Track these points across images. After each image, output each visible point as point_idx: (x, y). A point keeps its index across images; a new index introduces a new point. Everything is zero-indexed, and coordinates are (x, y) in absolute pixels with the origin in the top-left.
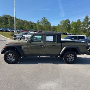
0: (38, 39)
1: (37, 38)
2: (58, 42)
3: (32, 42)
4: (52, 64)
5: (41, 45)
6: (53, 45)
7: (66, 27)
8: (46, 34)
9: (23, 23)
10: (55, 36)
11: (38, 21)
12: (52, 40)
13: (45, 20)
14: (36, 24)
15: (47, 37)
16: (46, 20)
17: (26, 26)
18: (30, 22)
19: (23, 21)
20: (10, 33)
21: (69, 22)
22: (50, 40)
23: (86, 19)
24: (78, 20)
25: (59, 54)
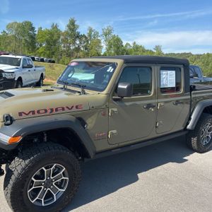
7: (26, 40)
10: (180, 69)
12: (175, 85)
21: (33, 29)
22: (169, 86)
23: (72, 27)
24: (53, 27)
25: (185, 129)
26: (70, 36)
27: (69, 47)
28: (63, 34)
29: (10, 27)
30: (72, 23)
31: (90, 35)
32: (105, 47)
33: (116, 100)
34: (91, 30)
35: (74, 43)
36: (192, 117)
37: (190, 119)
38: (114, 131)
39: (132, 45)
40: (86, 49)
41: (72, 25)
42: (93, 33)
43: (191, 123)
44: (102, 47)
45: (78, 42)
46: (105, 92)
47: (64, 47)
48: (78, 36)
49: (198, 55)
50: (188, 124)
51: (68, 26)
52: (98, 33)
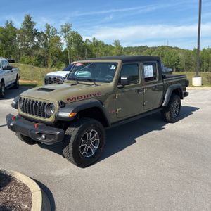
5: (138, 91)
12: (152, 75)
15: (144, 67)
23: (28, 24)
25: (161, 106)
26: (28, 33)
27: (27, 45)
28: (19, 32)
30: (28, 20)
31: (48, 32)
32: (65, 43)
33: (119, 88)
34: (48, 27)
35: (32, 41)
36: (166, 97)
37: (164, 99)
38: (120, 109)
39: (92, 41)
40: (46, 46)
41: (29, 22)
42: (51, 30)
43: (165, 101)
44: (63, 44)
45: (36, 40)
46: (113, 83)
47: (22, 45)
48: (36, 34)
49: (153, 48)
50: (163, 102)
51: (23, 23)
52: (56, 30)
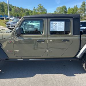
0: (34, 27)
1: (34, 25)
2: (74, 34)
3: (23, 33)
4: (62, 75)
5: (40, 41)
6: (65, 41)
8: (50, 17)
9: (19, 10)
10: (70, 21)
11: (34, 7)
12: (63, 30)
13: (41, 7)
14: (32, 11)
15: (51, 22)
16: (43, 7)
17: (22, 13)
18: (27, 9)
19: (19, 8)
20: (5, 20)
21: (66, 8)
22: (58, 30)
23: (83, 5)
24: (75, 7)
29: (57, 9)
50: (78, 54)
